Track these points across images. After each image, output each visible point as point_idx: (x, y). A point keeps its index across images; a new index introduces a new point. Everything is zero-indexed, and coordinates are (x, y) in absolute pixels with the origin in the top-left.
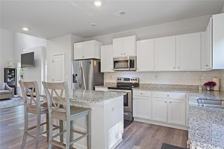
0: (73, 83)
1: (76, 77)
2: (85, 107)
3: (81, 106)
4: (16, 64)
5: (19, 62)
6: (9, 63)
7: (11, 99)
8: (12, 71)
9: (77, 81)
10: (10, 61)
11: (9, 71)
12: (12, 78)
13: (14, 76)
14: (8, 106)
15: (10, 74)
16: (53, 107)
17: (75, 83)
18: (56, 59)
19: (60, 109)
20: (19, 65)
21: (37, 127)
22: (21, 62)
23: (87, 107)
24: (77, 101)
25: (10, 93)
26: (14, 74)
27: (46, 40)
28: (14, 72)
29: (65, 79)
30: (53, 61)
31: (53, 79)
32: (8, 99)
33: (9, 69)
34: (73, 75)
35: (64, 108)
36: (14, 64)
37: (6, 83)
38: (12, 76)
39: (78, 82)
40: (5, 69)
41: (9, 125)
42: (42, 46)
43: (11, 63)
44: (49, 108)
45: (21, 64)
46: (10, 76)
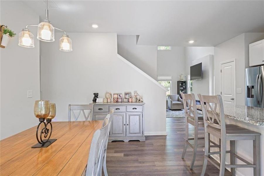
0: (248, 97)
1: (252, 89)
2: (252, 129)
3: (246, 127)
4: (186, 77)
5: (189, 74)
6: (181, 77)
7: (182, 110)
8: (183, 83)
9: (253, 95)
10: (182, 74)
11: (181, 84)
12: (183, 90)
13: (185, 88)
14: (179, 116)
15: (182, 87)
16: (208, 121)
17: (251, 98)
18: (225, 68)
19: (214, 125)
20: (189, 77)
21: (195, 139)
22: (190, 75)
23: (255, 130)
24: (235, 118)
25: (181, 104)
26: (185, 86)
27: (214, 47)
28: (185, 84)
29: (236, 92)
30: (221, 71)
31: (221, 92)
32: (180, 110)
33: (181, 81)
34: (248, 86)
35: (219, 124)
36: (185, 76)
37: (179, 95)
38: (183, 88)
39: (255, 96)
40: (178, 82)
41: (177, 132)
42: (210, 55)
43: (182, 76)
44: (205, 121)
45: (191, 77)
46: (182, 88)
